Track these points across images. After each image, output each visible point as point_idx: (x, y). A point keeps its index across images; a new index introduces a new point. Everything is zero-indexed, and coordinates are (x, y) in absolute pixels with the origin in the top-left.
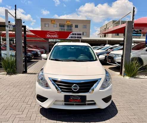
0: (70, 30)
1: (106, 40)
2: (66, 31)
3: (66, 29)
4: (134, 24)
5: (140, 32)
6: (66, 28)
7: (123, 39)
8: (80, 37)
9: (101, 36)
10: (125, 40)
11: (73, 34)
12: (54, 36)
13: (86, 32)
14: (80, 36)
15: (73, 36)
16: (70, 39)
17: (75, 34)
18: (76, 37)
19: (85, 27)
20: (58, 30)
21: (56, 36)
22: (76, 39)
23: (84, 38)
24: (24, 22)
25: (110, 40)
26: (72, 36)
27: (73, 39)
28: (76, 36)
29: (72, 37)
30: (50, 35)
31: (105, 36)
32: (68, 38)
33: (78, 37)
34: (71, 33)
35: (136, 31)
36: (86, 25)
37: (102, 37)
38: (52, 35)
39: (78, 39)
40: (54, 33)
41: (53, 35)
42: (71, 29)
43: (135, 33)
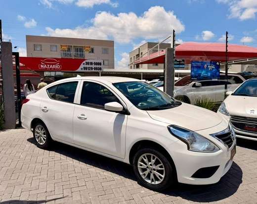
0: (80, 56)
1: (141, 73)
2: (73, 58)
3: (73, 54)
4: (176, 52)
5: (183, 62)
6: (73, 52)
7: (162, 71)
8: (100, 69)
9: (131, 67)
10: (166, 73)
11: (87, 63)
12: (54, 67)
13: (108, 60)
14: (99, 66)
15: (87, 66)
16: (83, 71)
17: (91, 64)
18: (92, 68)
19: (105, 51)
20: (60, 57)
21: (57, 66)
22: (93, 70)
23: (105, 70)
24: (15, 47)
25: (146, 73)
26: (85, 66)
27: (88, 71)
28: (93, 66)
29: (85, 68)
30: (46, 64)
31: (138, 67)
32: (79, 70)
33: (95, 69)
34: (84, 62)
35: (178, 62)
36: (108, 49)
37: (134, 68)
38: (50, 64)
39: (96, 71)
40: (54, 61)
41: (52, 64)
42: (82, 55)
43: (178, 64)
